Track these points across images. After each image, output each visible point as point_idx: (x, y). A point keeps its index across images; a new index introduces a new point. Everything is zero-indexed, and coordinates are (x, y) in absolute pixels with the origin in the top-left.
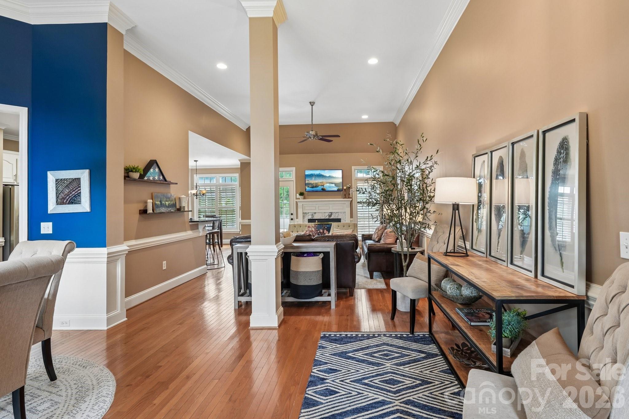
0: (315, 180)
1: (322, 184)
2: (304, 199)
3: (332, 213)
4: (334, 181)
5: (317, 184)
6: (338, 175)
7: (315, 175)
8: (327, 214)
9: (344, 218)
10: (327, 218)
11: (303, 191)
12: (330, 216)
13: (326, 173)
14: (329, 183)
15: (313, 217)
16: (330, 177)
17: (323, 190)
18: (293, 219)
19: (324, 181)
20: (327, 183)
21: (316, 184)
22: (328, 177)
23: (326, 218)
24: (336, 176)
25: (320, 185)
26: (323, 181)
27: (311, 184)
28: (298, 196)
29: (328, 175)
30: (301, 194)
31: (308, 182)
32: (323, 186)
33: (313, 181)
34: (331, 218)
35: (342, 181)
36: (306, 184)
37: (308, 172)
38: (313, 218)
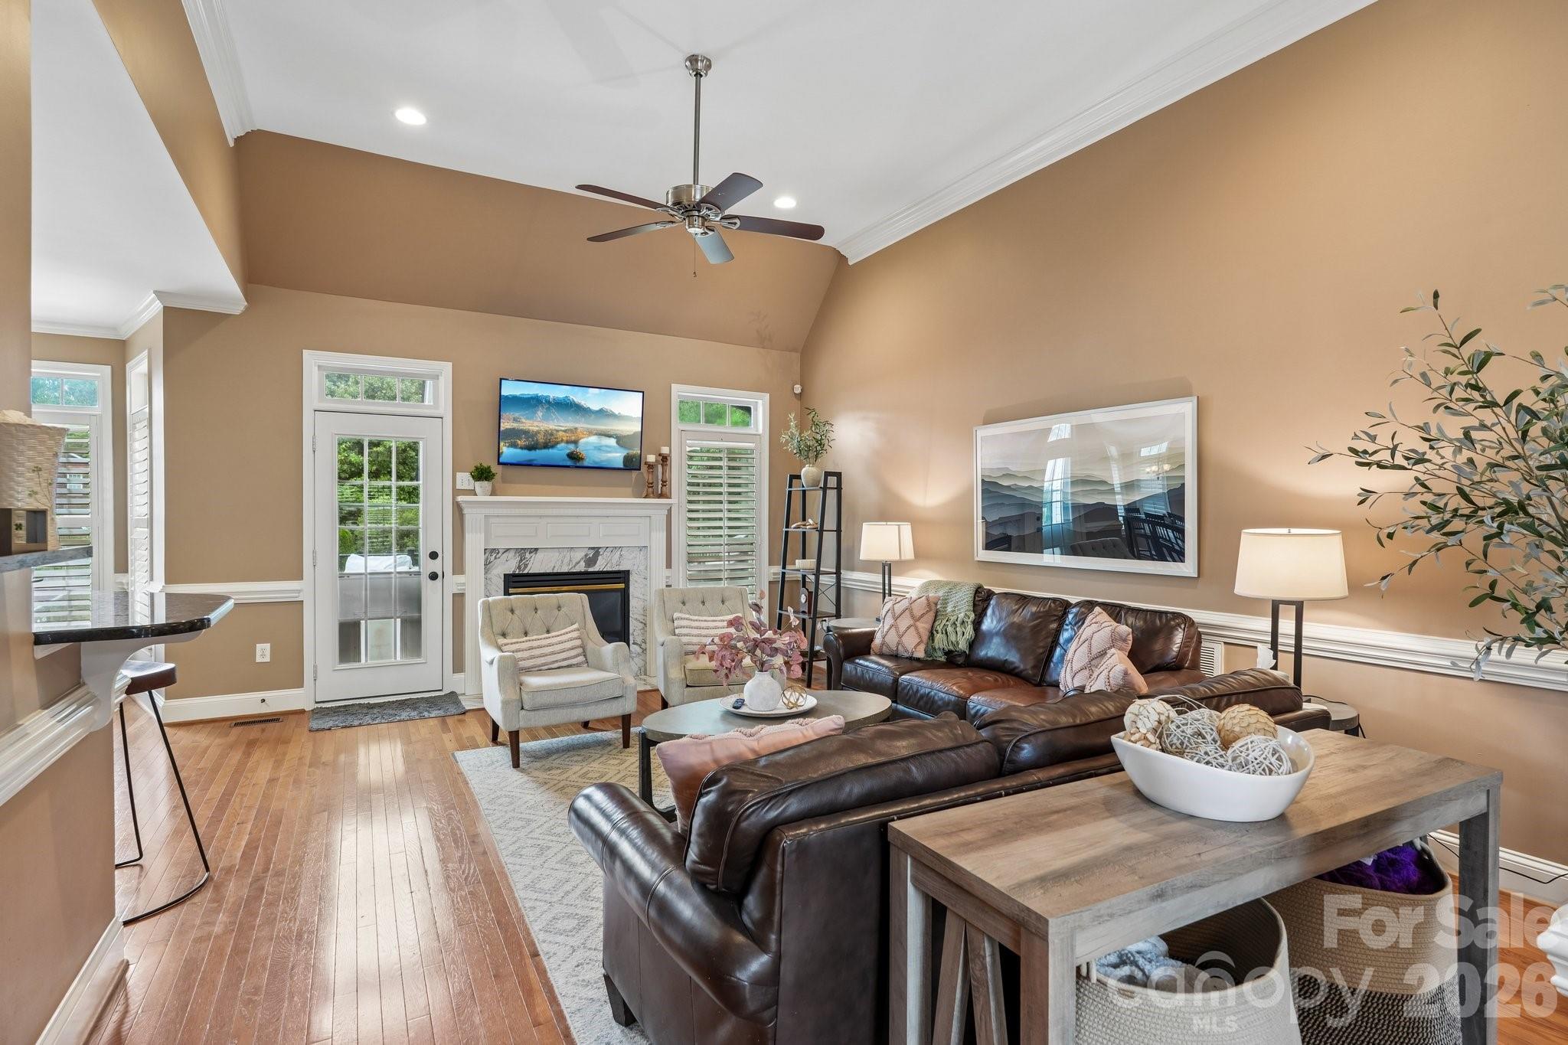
0: (545, 419)
1: (573, 438)
2: (491, 495)
3: (597, 551)
4: (616, 428)
5: (552, 434)
6: (628, 407)
7: (548, 402)
8: (579, 555)
9: (642, 568)
10: (581, 567)
11: (490, 462)
12: (591, 561)
13: (591, 399)
14: (596, 434)
15: (526, 566)
16: (603, 413)
17: (575, 460)
18: (440, 575)
19: (581, 424)
20: (591, 433)
21: (549, 434)
22: (597, 411)
23: (577, 569)
24: (623, 413)
25: (562, 441)
26: (577, 425)
27: (526, 432)
28: (465, 480)
29: (595, 407)
30: (482, 474)
31: (515, 425)
32: (575, 442)
33: (537, 423)
34: (596, 568)
35: (640, 429)
36: (500, 435)
37: (509, 389)
38: (526, 572)
